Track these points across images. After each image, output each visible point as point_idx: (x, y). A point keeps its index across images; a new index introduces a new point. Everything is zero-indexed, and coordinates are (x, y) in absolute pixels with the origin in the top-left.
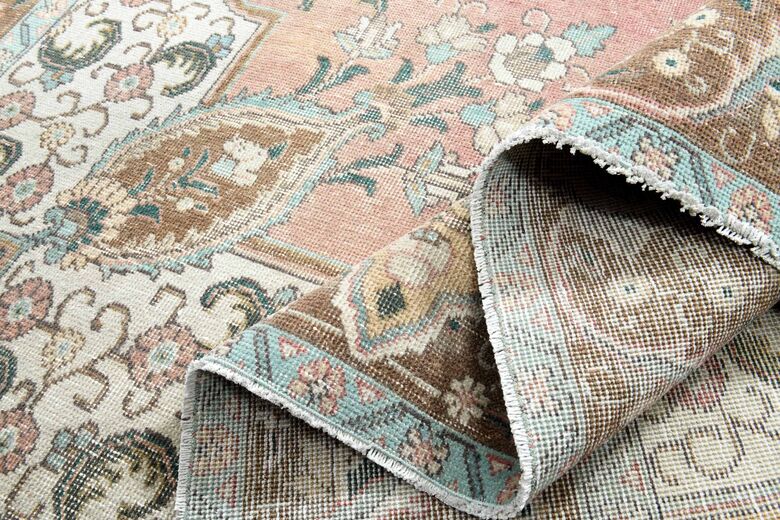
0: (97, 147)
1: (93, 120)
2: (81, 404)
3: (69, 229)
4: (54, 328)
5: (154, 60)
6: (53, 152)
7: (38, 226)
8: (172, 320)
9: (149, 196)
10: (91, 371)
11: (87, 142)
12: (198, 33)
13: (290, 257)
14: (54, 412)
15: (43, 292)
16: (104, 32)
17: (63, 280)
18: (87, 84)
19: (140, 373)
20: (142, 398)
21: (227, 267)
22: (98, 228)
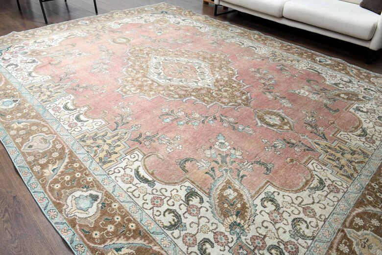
0: (213, 220)
1: (203, 221)
2: (285, 232)
3: (238, 230)
4: (265, 236)
5: (188, 204)
6: (211, 231)
7: (235, 237)
8: (268, 214)
9: (234, 212)
10: (278, 229)
11: (211, 222)
12: (183, 193)
13: (258, 191)
14: (286, 237)
15: (253, 238)
16: (169, 213)
17: (252, 232)
18: (188, 220)
19: (279, 221)
20: (285, 222)
21: (258, 201)
22: (239, 224)
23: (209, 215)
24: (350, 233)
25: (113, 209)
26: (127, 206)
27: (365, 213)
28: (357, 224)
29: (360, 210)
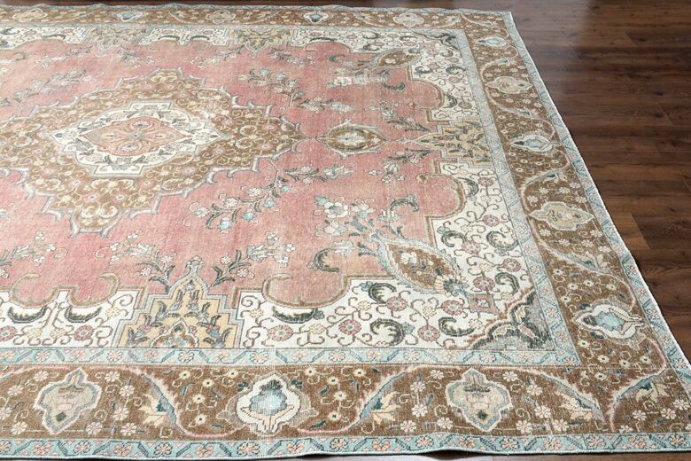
0: (426, 298)
1: (418, 305)
2: (493, 256)
3: (456, 287)
4: (482, 273)
5: (383, 302)
6: (436, 308)
7: (461, 295)
8: (462, 250)
9: (434, 274)
10: (485, 258)
11: (426, 301)
12: (364, 296)
13: (430, 235)
14: (499, 260)
15: (476, 283)
16: (378, 327)
17: (470, 280)
18: (403, 317)
19: (478, 250)
20: (482, 246)
21: (441, 246)
22: (451, 280)
23: (417, 295)
24: (537, 214)
25: (314, 378)
26: (325, 359)
27: (529, 187)
28: (533, 203)
29: (523, 188)
